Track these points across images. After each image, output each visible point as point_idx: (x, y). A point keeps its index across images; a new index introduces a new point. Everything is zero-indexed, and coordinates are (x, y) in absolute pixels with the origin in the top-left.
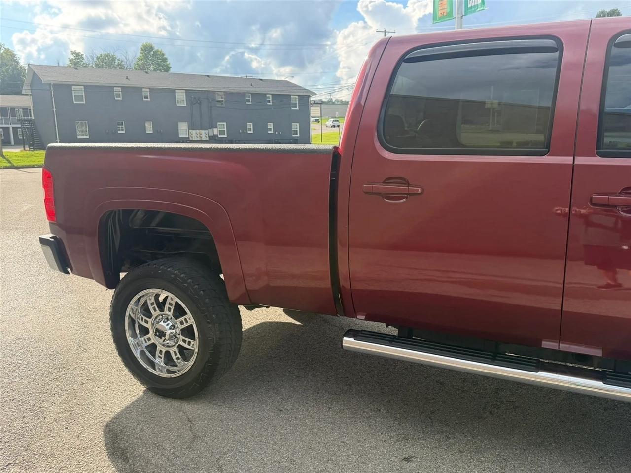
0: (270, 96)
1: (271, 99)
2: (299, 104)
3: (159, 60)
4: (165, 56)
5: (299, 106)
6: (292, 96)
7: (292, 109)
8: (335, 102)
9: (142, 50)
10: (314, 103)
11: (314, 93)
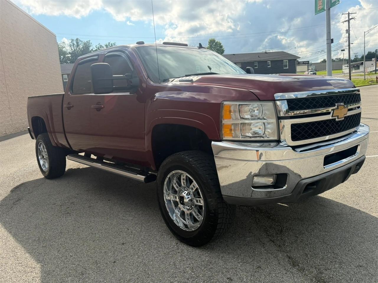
0: (270, 62)
1: (270, 64)
2: (288, 65)
3: (218, 48)
4: (221, 45)
5: (288, 66)
6: (284, 61)
7: (284, 68)
8: (335, 60)
9: (209, 43)
10: (303, 63)
11: (299, 57)
